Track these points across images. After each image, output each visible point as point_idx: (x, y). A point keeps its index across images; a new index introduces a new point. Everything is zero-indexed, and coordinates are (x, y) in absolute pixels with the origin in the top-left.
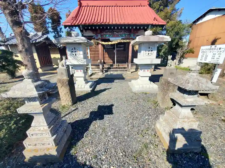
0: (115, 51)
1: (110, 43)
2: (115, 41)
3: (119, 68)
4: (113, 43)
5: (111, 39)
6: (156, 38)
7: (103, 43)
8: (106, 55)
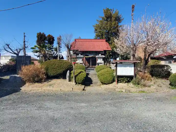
0: (91, 60)
1: (89, 57)
2: (91, 56)
3: (92, 67)
4: (90, 57)
5: (89, 55)
6: (101, 56)
7: (86, 57)
8: (87, 62)
